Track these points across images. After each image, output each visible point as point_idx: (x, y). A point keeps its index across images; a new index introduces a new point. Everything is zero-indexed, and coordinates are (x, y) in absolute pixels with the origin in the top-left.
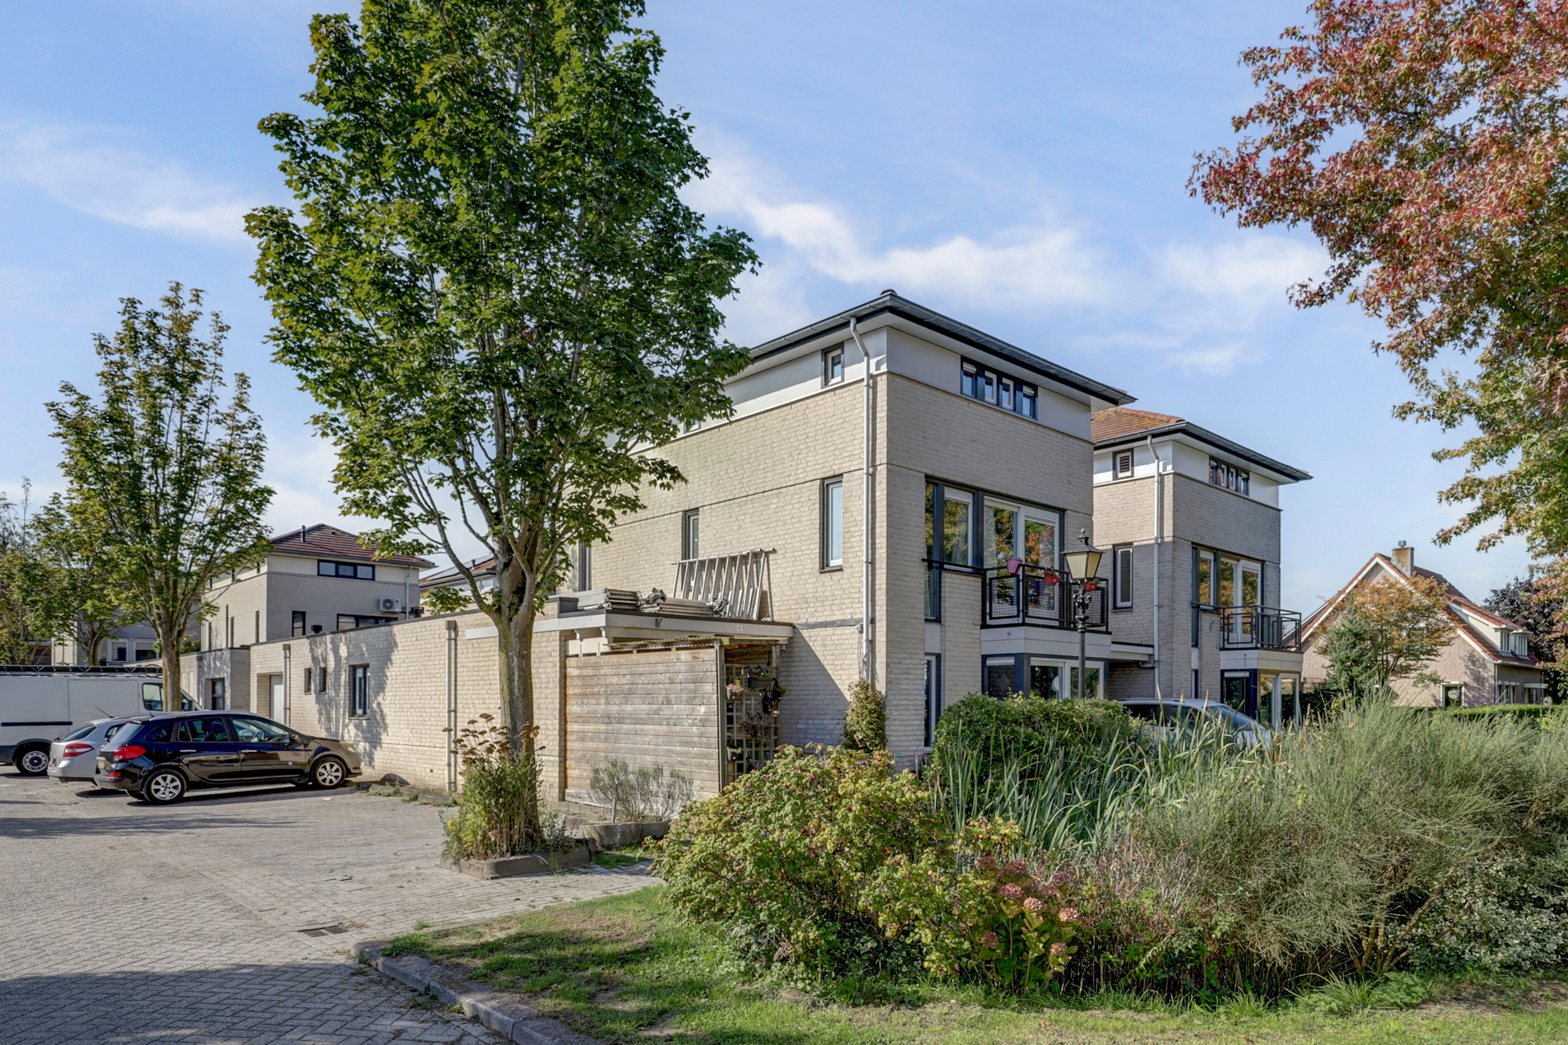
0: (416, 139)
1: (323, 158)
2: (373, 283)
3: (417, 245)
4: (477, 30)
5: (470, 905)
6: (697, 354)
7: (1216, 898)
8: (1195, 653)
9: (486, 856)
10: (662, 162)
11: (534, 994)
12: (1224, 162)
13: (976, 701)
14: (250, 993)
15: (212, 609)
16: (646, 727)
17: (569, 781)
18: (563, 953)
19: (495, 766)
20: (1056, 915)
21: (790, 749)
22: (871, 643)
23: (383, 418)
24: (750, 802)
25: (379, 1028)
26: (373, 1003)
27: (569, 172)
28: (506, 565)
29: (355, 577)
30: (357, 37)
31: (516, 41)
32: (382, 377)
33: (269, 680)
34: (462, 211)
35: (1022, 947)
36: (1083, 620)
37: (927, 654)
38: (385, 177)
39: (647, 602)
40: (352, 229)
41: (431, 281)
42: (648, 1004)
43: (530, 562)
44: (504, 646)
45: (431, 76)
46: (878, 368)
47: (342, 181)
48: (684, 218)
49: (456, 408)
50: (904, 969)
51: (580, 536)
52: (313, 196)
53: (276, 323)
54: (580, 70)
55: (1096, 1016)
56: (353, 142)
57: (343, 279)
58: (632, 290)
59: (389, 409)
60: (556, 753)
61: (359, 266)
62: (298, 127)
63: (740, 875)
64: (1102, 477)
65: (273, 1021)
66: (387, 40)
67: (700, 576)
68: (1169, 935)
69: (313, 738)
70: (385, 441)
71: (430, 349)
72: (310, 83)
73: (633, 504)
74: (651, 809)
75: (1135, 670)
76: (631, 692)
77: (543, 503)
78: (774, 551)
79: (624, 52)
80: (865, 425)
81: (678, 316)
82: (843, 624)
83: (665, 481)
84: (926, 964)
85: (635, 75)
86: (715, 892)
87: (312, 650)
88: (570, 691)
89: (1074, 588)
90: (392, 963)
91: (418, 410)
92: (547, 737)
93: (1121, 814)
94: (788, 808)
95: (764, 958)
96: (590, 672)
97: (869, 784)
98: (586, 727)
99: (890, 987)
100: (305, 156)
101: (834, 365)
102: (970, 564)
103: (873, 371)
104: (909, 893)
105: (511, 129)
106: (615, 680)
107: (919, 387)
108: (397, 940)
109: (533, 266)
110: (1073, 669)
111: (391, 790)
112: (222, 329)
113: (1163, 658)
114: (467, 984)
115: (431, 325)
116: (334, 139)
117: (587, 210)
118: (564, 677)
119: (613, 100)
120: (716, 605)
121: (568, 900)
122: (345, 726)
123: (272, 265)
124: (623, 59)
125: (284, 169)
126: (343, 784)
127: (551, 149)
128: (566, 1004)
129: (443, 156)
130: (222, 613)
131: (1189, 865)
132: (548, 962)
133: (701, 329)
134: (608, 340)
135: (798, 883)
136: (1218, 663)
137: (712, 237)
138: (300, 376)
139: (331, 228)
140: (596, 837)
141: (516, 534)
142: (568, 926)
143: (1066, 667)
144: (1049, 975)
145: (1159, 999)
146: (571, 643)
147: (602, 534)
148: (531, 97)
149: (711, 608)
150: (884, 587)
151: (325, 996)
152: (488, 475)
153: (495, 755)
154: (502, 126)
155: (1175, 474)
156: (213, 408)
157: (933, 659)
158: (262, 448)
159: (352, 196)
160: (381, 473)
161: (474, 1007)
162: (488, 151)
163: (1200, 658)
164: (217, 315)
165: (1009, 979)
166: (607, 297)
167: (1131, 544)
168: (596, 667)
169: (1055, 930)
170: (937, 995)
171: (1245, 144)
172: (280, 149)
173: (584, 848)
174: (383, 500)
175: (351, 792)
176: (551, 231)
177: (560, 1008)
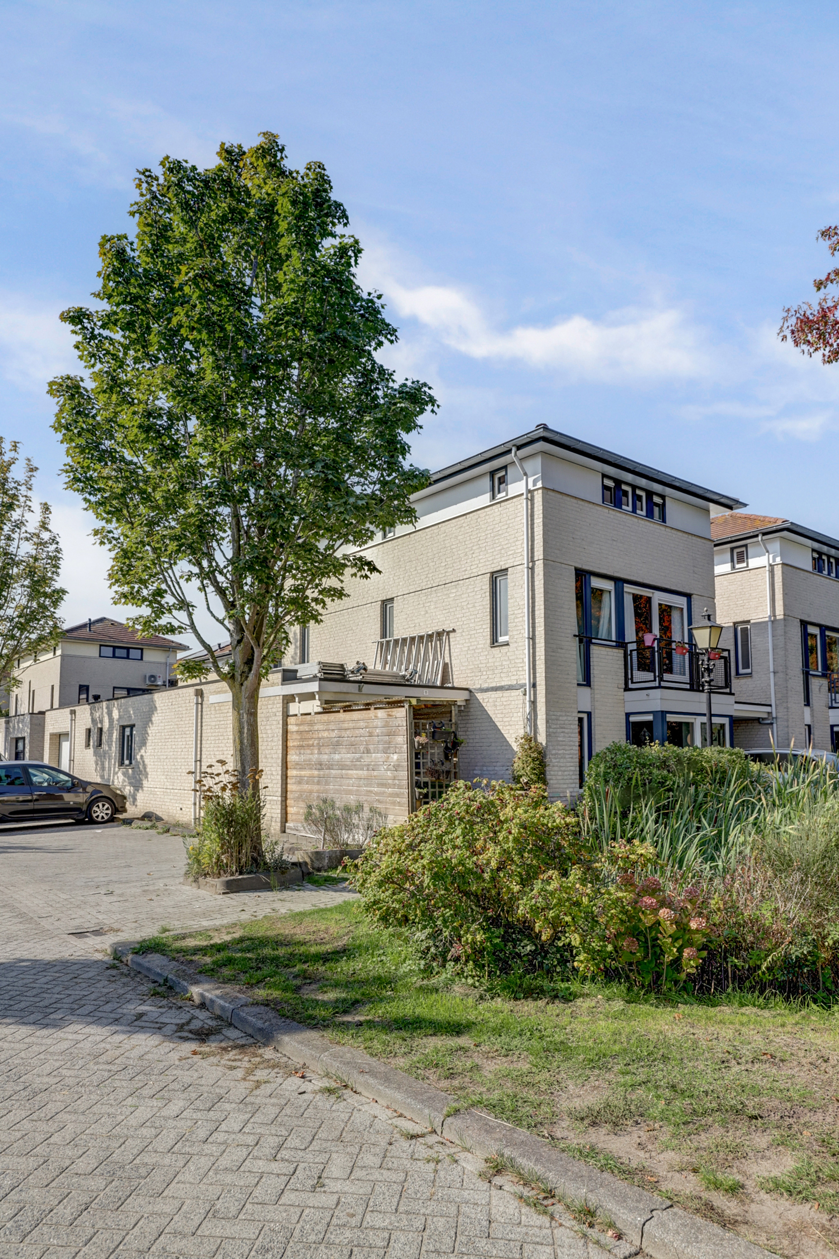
0: (175, 321)
1: (106, 338)
2: (140, 426)
3: (174, 398)
4: (223, 242)
5: (205, 915)
6: (389, 475)
7: (827, 911)
8: (807, 710)
9: (219, 875)
10: (361, 331)
11: (251, 986)
12: (808, 313)
13: (619, 748)
14: (25, 981)
15: (17, 682)
16: (350, 772)
17: (289, 816)
18: (276, 952)
19: (228, 802)
20: (687, 924)
21: (461, 783)
22: (534, 703)
23: (146, 529)
24: (428, 826)
25: (125, 1011)
26: (121, 991)
27: (290, 342)
28: (239, 642)
29: (128, 658)
30: (133, 250)
31: (252, 248)
32: (146, 498)
33: (59, 738)
34: (208, 372)
35: (659, 951)
36: (709, 682)
37: (579, 712)
38: (153, 350)
39: (352, 672)
40: (127, 389)
41: (185, 426)
42: (344, 995)
43: (258, 639)
44: (236, 705)
45: (187, 274)
46: (534, 485)
47: (121, 355)
48: (380, 373)
49: (201, 520)
50: (558, 969)
51: (297, 619)
52: (99, 366)
53: (69, 460)
54: (299, 266)
55: (725, 1011)
56: (129, 326)
57: (119, 425)
58: (338, 428)
59: (151, 524)
60: (279, 794)
61: (130, 415)
62: (89, 316)
63: (420, 888)
64: (723, 568)
65: (41, 1004)
66: (155, 251)
67: (395, 652)
68: (786, 942)
69: (90, 783)
70: (148, 548)
71: (182, 476)
72: (98, 284)
73: (339, 594)
74: (354, 839)
75: (756, 724)
76: (338, 744)
77: (267, 592)
78: (454, 631)
79: (332, 251)
80: (525, 529)
81: (374, 447)
82: (510, 688)
83: (363, 573)
84: (576, 964)
85: (340, 268)
86: (400, 901)
87: (92, 714)
88: (290, 744)
89: (701, 657)
90: (139, 959)
91: (173, 523)
92: (270, 779)
93: (742, 839)
94: (459, 831)
95: (440, 960)
96: (306, 728)
97: (526, 812)
98: (303, 773)
99: (546, 984)
100: (93, 337)
101: (500, 483)
102: (614, 638)
103: (531, 487)
104: (560, 903)
105: (246, 311)
106: (326, 734)
107: (568, 499)
108: (144, 941)
109: (262, 412)
110: (702, 724)
111: (149, 824)
112: (32, 470)
113: (779, 715)
114: (198, 977)
115: (183, 457)
116: (115, 324)
117: (302, 369)
118: (285, 732)
119: (323, 287)
120: (408, 674)
121: (283, 911)
122: (115, 773)
123: (66, 418)
124: (330, 257)
125: (77, 347)
126: (112, 820)
127: (277, 325)
128: (276, 994)
129: (195, 333)
130: (25, 686)
131: (802, 882)
132: (263, 960)
133: (392, 456)
134: (319, 466)
135: (467, 894)
136: (827, 719)
137: (401, 386)
138: (85, 499)
139: (111, 389)
140: (308, 860)
141: (247, 617)
142: (282, 931)
143: (698, 721)
144: (683, 976)
145: (779, 998)
146: (291, 705)
147: (316, 618)
148: (263, 289)
149: (404, 676)
150: (543, 657)
151: (84, 985)
152: (225, 571)
153: (228, 793)
154: (239, 309)
155: (783, 564)
156: (23, 529)
157: (585, 716)
158: (59, 559)
159: (128, 365)
160: (143, 571)
161: (202, 995)
162: (229, 327)
163: (812, 716)
164: (29, 460)
165: (648, 979)
166: (319, 434)
167: (748, 621)
168: (311, 724)
169: (687, 937)
170: (586, 991)
171: (825, 300)
172: (76, 333)
173: (298, 870)
174: (145, 592)
175: (118, 826)
176: (277, 385)
177: (270, 998)
